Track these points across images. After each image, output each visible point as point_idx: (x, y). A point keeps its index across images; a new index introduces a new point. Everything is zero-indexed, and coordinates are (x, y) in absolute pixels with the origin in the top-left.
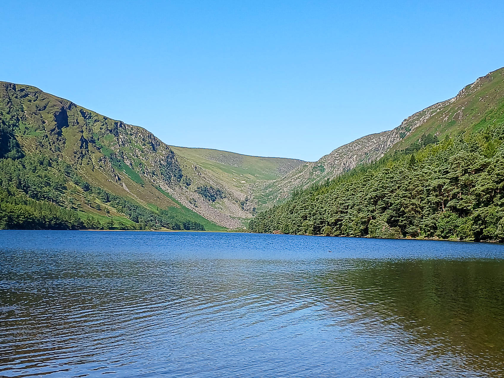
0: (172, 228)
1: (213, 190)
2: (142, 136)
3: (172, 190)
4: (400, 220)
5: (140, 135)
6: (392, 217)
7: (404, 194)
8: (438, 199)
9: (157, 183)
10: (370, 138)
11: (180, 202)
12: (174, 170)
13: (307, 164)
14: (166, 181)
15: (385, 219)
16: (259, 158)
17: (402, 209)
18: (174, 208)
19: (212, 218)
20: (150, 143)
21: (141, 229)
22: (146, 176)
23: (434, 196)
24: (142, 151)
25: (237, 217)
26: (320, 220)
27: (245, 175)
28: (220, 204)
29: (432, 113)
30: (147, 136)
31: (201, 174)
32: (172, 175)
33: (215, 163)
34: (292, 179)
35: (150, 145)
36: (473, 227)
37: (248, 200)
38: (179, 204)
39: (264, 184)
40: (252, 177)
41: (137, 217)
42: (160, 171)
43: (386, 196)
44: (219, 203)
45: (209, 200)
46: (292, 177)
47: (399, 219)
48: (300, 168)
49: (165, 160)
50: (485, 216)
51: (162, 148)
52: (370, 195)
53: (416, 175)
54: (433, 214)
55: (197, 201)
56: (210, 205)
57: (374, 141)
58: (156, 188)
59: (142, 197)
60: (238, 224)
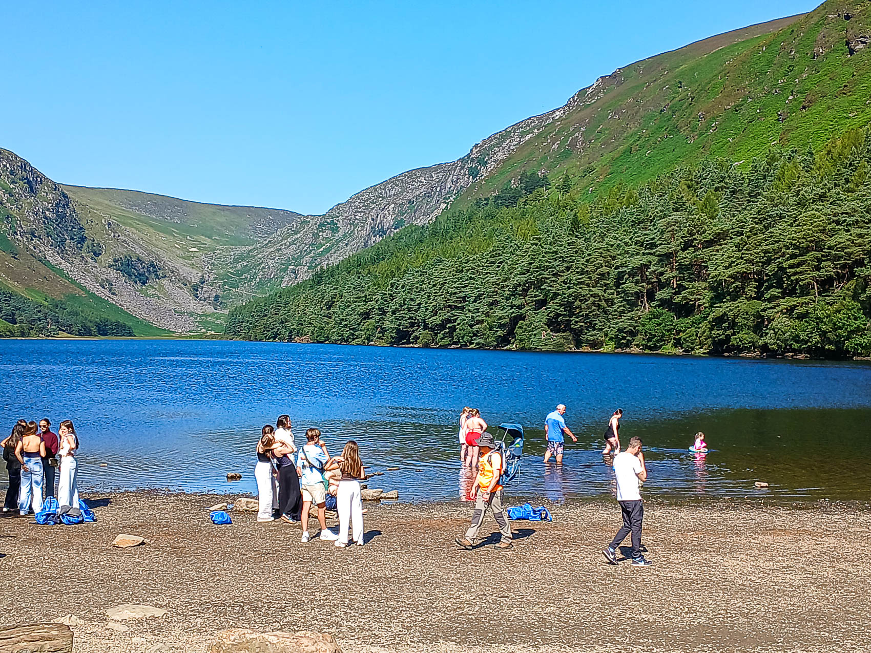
0: (77, 333)
1: (141, 265)
2: (8, 165)
3: (68, 265)
4: (573, 322)
5: (5, 163)
6: (558, 315)
7: (579, 279)
8: (639, 288)
9: (40, 252)
10: (416, 175)
11: (85, 287)
12: (70, 229)
13: (308, 220)
14: (56, 248)
15: (544, 320)
16: (217, 207)
17: (577, 303)
18: (74, 297)
19: (141, 314)
20: (25, 179)
21: (23, 334)
22: (20, 238)
23: (632, 282)
24: (9, 194)
25: (187, 312)
26: (409, 321)
27: (195, 237)
28: (155, 289)
29: (522, 135)
30: (19, 166)
31: (119, 236)
32: (66, 236)
33: (139, 215)
34: (282, 245)
35: (24, 183)
36: (713, 332)
37: (204, 282)
38: (83, 289)
39: (232, 253)
40: (208, 241)
41: (13, 313)
42: (45, 229)
43: (547, 282)
44: (153, 287)
45: (136, 283)
46: (281, 241)
47: (571, 319)
48: (295, 226)
49: (53, 210)
50: (734, 316)
51: (46, 188)
52: (517, 281)
53: (597, 249)
54: (629, 312)
55: (114, 284)
56: (137, 291)
57: (423, 181)
58: (40, 261)
59: (16, 277)
60: (189, 324)
